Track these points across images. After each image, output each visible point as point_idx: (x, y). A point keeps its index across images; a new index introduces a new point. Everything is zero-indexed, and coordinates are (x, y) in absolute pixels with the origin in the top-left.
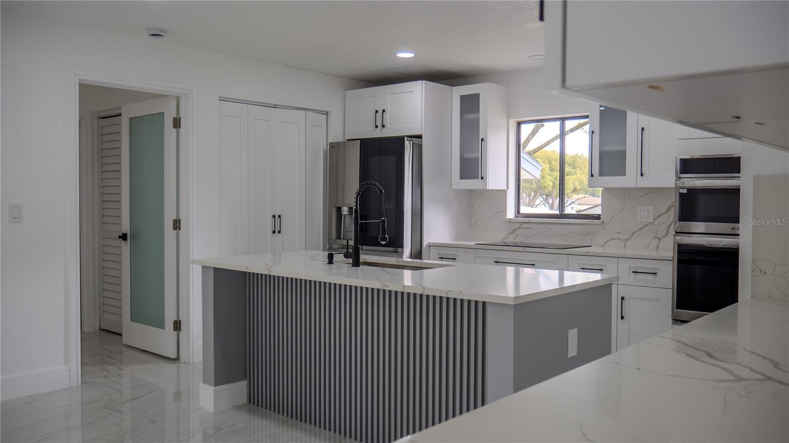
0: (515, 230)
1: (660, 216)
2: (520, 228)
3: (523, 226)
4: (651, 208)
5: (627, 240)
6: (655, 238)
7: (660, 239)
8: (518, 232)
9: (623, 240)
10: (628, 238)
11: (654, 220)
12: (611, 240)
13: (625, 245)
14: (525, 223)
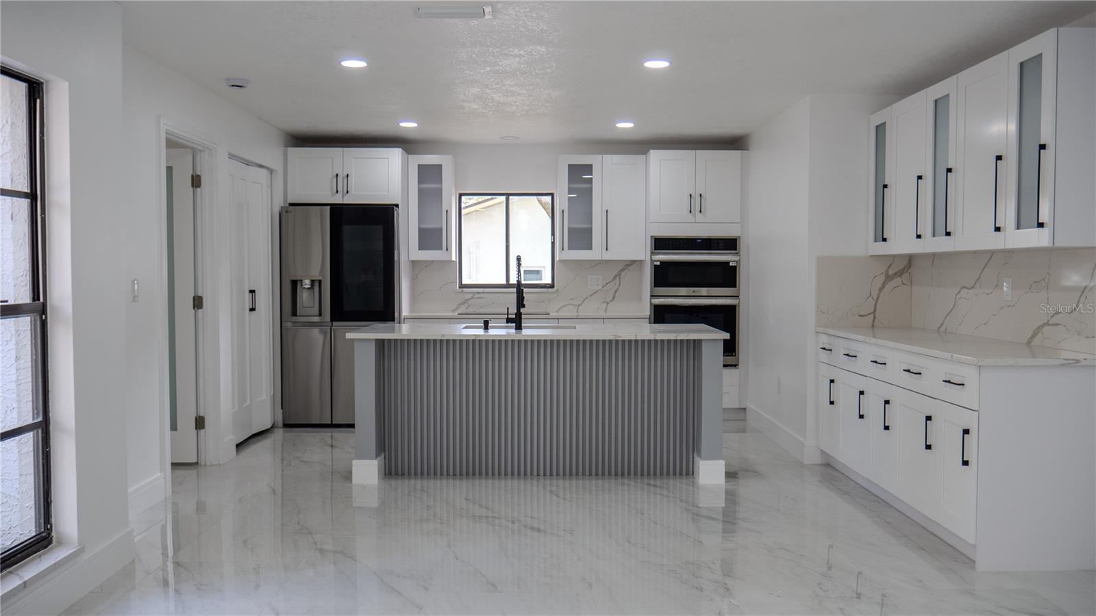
0: (466, 301)
1: (607, 284)
2: (472, 298)
3: (475, 297)
4: (601, 277)
5: (579, 305)
6: (604, 302)
7: (608, 303)
8: (470, 302)
9: (576, 306)
10: (580, 303)
11: (603, 287)
12: (565, 306)
13: (578, 310)
14: (479, 293)
